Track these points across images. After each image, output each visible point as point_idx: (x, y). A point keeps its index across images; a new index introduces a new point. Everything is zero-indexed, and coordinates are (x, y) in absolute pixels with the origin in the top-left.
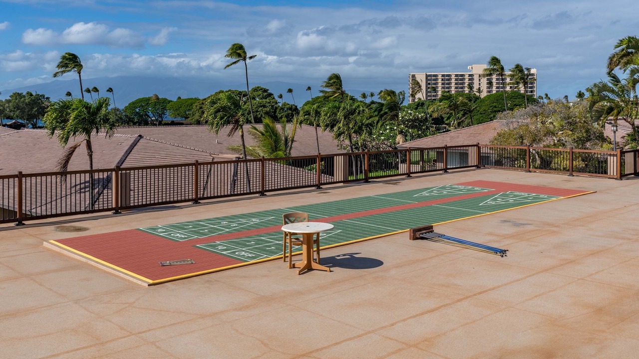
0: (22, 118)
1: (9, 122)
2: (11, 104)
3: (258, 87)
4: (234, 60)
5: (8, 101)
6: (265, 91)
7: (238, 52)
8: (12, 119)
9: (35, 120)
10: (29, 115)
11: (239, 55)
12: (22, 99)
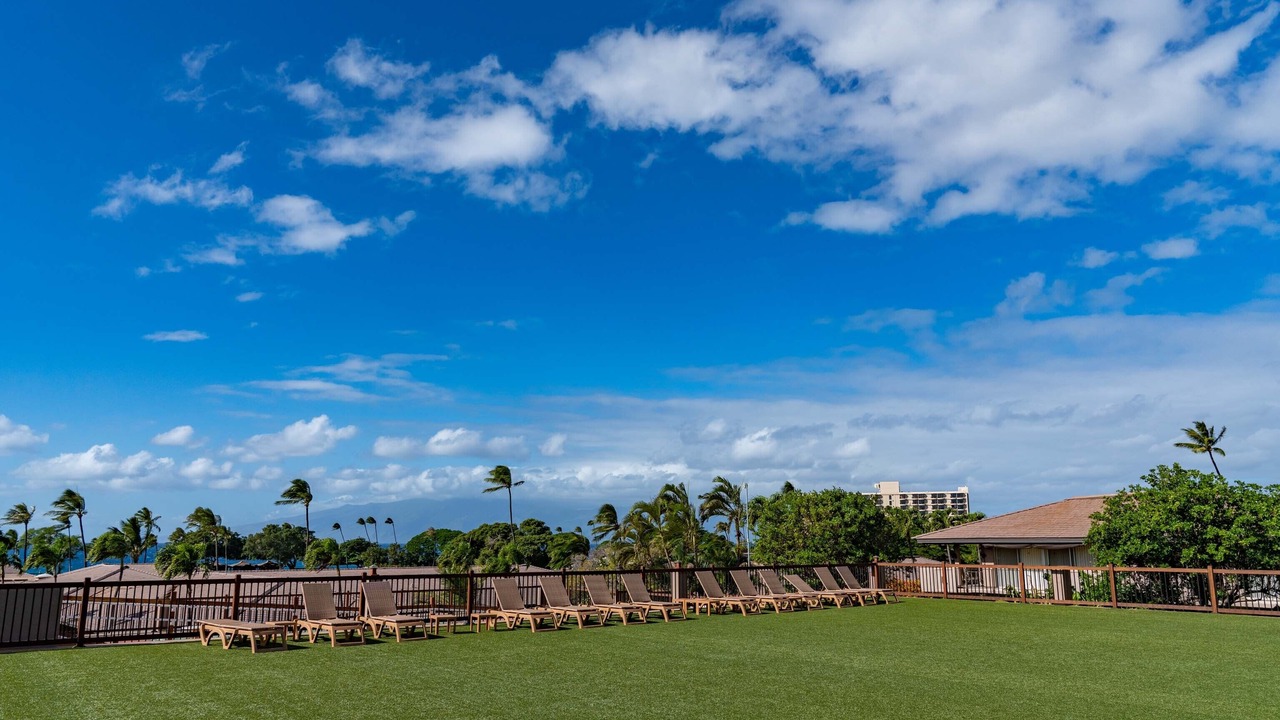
0: (277, 558)
1: (261, 563)
2: (263, 540)
3: (532, 520)
4: (495, 485)
5: (261, 536)
6: (540, 524)
7: (502, 475)
8: (264, 559)
9: (293, 560)
10: (284, 553)
11: (503, 481)
12: (278, 533)
